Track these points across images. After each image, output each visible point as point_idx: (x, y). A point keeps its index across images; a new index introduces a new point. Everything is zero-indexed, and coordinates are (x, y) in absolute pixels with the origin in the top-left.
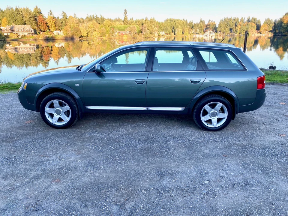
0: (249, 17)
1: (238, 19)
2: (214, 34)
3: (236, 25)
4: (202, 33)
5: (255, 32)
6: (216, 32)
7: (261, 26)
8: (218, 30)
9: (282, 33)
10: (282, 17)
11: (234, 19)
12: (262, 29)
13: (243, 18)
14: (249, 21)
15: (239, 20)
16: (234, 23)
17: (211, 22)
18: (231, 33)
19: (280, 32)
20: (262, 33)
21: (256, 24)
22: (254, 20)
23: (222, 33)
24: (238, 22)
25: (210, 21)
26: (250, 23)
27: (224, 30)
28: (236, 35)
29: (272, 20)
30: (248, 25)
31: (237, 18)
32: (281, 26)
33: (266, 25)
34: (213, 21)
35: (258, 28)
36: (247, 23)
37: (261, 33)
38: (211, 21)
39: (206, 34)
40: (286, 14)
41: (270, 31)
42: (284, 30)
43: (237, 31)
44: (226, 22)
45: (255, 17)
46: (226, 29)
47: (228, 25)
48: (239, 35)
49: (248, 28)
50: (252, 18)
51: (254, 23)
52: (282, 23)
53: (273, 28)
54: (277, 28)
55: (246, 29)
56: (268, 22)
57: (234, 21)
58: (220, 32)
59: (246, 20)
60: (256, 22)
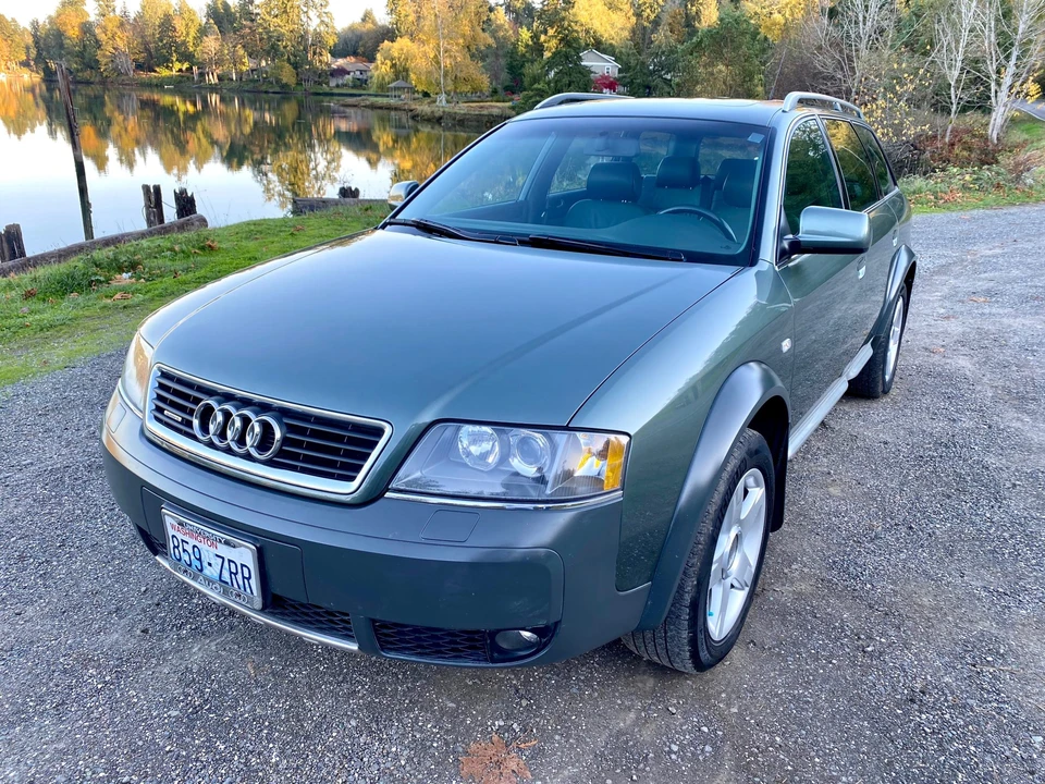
10: (53, 13)
29: (14, 20)
32: (61, 46)
40: (63, 4)
41: (25, 64)
42: (76, 63)
52: (59, 35)
53: (33, 53)
54: (49, 53)
56: (1, 26)
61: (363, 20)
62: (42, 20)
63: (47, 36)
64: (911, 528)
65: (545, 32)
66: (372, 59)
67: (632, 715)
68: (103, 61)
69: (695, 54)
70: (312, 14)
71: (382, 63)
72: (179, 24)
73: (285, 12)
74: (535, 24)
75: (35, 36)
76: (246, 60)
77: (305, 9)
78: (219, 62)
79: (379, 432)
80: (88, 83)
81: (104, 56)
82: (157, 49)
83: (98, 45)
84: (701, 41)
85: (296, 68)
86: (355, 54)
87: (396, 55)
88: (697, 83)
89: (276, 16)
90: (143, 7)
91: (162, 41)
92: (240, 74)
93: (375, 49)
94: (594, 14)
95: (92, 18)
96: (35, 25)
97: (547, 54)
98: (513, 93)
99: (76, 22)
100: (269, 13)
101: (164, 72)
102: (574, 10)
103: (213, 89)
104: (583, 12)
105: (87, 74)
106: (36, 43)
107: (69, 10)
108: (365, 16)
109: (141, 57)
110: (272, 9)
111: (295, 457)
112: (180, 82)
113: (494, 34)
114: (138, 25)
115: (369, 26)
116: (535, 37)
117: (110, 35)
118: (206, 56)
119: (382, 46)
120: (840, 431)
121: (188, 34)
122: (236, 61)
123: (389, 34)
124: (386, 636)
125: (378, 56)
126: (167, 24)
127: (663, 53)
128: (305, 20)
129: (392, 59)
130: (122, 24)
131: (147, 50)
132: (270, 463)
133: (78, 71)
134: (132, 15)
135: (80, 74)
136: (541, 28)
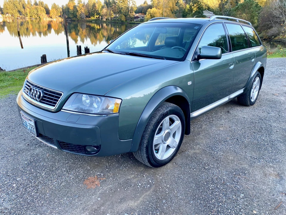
3: (24, 8)
5: (45, 16)
6: (2, 13)
7: (49, 10)
8: (5, 11)
9: (71, 18)
10: (67, 3)
12: (51, 14)
14: (36, 4)
15: (26, 2)
16: (21, 5)
18: (20, 16)
19: (69, 18)
20: (52, 17)
21: (45, 8)
22: (42, 4)
23: (11, 16)
24: (25, 4)
26: (38, 6)
27: (12, 12)
28: (28, 18)
29: (58, 5)
30: (36, 8)
32: (69, 12)
33: (54, 9)
35: (48, 12)
36: (35, 6)
37: (51, 18)
41: (60, 16)
42: (72, 16)
43: (27, 14)
44: (12, 3)
46: (14, 11)
47: (15, 7)
48: (31, 18)
49: (38, 12)
50: (39, 2)
51: (42, 6)
52: (68, 9)
53: (62, 13)
54: (65, 13)
55: (36, 12)
56: (55, 7)
57: (20, 3)
58: (7, 14)
59: (33, 3)
60: (44, 6)
61: (144, 3)
62: (65, 5)
63: (65, 9)
64: (238, 140)
65: (194, 5)
66: (145, 14)
67: (133, 176)
68: (78, 15)
69: (236, 11)
70: (131, 2)
71: (148, 15)
72: (97, 5)
73: (124, 1)
74: (191, 3)
75: (62, 9)
76: (113, 14)
77: (129, 1)
78: (106, 15)
79: (61, 95)
80: (74, 21)
81: (79, 14)
82: (91, 12)
83: (77, 11)
85: (125, 16)
86: (141, 12)
87: (152, 12)
89: (121, 3)
90: (89, 1)
91: (92, 10)
92: (111, 18)
93: (146, 11)
94: (208, 0)
95: (76, 4)
96: (63, 6)
97: (194, 12)
99: (72, 5)
100: (120, 2)
101: (92, 18)
103: (104, 22)
105: (74, 19)
106: (63, 11)
107: (71, 2)
109: (87, 14)
111: (45, 100)
112: (96, 20)
113: (179, 6)
114: (87, 6)
115: (146, 5)
116: (191, 7)
117: (80, 9)
118: (103, 13)
119: (148, 10)
120: (232, 114)
121: (99, 8)
122: (110, 15)
123: (151, 7)
124: (62, 145)
125: (147, 13)
126: (94, 5)
127: (227, 11)
128: (129, 3)
129: (151, 14)
130: (83, 6)
131: (89, 12)
132: (40, 102)
133: (72, 18)
134: (86, 3)
135: (73, 19)
136: (192, 4)
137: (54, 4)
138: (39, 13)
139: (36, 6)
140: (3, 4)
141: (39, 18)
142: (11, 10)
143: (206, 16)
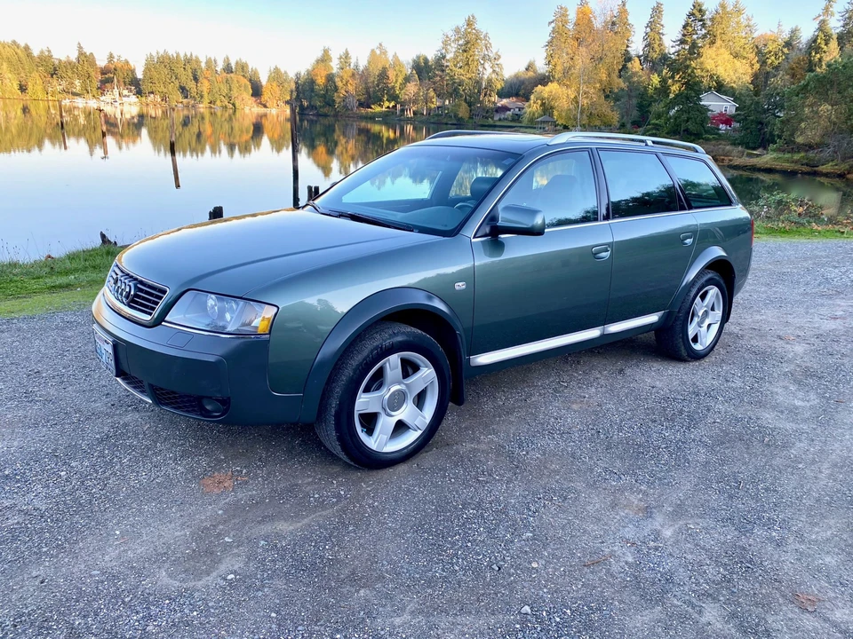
0: (228, 59)
1: (198, 61)
2: (133, 99)
3: (196, 79)
4: (95, 93)
5: (250, 103)
6: (139, 93)
7: (262, 86)
8: (145, 87)
9: (316, 109)
10: (310, 68)
11: (188, 61)
12: (266, 97)
13: (213, 59)
14: (228, 69)
15: (203, 65)
16: (190, 71)
17: (115, 60)
18: (185, 101)
19: (311, 107)
20: (268, 105)
21: (250, 80)
22: (243, 68)
23: (160, 100)
24: (200, 68)
25: (111, 56)
26: (232, 75)
27: (165, 90)
28: (202, 108)
29: (286, 73)
30: (227, 80)
31: (194, 58)
32: (312, 90)
33: (275, 84)
34: (123, 59)
35: (257, 91)
36: (225, 74)
37: (265, 106)
38: (116, 57)
39: (107, 98)
40: (318, 61)
41: (289, 103)
42: (320, 102)
43: (202, 97)
44: (165, 66)
45: (244, 61)
46: (171, 88)
47: (174, 78)
48: (211, 108)
49: (230, 90)
50: (237, 63)
51: (244, 76)
52: (311, 82)
53: (295, 94)
54: (304, 94)
55: (225, 90)
56: (277, 76)
57: (188, 67)
58: (152, 95)
59: (220, 67)
60: (247, 75)
61: (527, 69)
62: (303, 72)
63: (305, 83)
65: (673, 77)
66: (528, 99)
68: (338, 100)
69: (800, 95)
70: (487, 65)
71: (534, 103)
72: (391, 74)
73: (467, 64)
74: (665, 71)
75: (296, 83)
76: (434, 100)
77: (482, 62)
78: (415, 102)
80: (326, 116)
81: (339, 97)
82: (374, 92)
83: (336, 89)
84: (807, 85)
85: (470, 106)
86: (517, 95)
87: (546, 96)
88: (802, 120)
89: (461, 67)
90: (369, 63)
91: (378, 86)
92: (429, 110)
93: (531, 93)
94: (719, 62)
95: (335, 71)
96: (298, 76)
97: (672, 96)
98: (639, 127)
99: (324, 73)
100: (455, 66)
101: (377, 109)
102: (702, 59)
103: (409, 120)
104: (710, 61)
105: (325, 110)
106: (297, 88)
107: (321, 65)
108: (529, 66)
109: (363, 98)
110: (458, 62)
112: (387, 115)
113: (628, 79)
114: (364, 76)
115: (531, 74)
116: (664, 81)
117: (344, 82)
118: (407, 97)
119: (536, 89)
121: (397, 81)
122: (427, 100)
123: (544, 80)
125: (532, 97)
126: (383, 75)
127: (778, 94)
128: (481, 70)
129: (543, 99)
130: (353, 75)
131: (368, 92)
133: (321, 107)
134: (361, 68)
135: (321, 110)
136: (670, 74)
137: (276, 69)
138: (235, 93)
139: (229, 75)
140: (143, 69)
141: (231, 106)
142: (162, 85)
143: (710, 108)
